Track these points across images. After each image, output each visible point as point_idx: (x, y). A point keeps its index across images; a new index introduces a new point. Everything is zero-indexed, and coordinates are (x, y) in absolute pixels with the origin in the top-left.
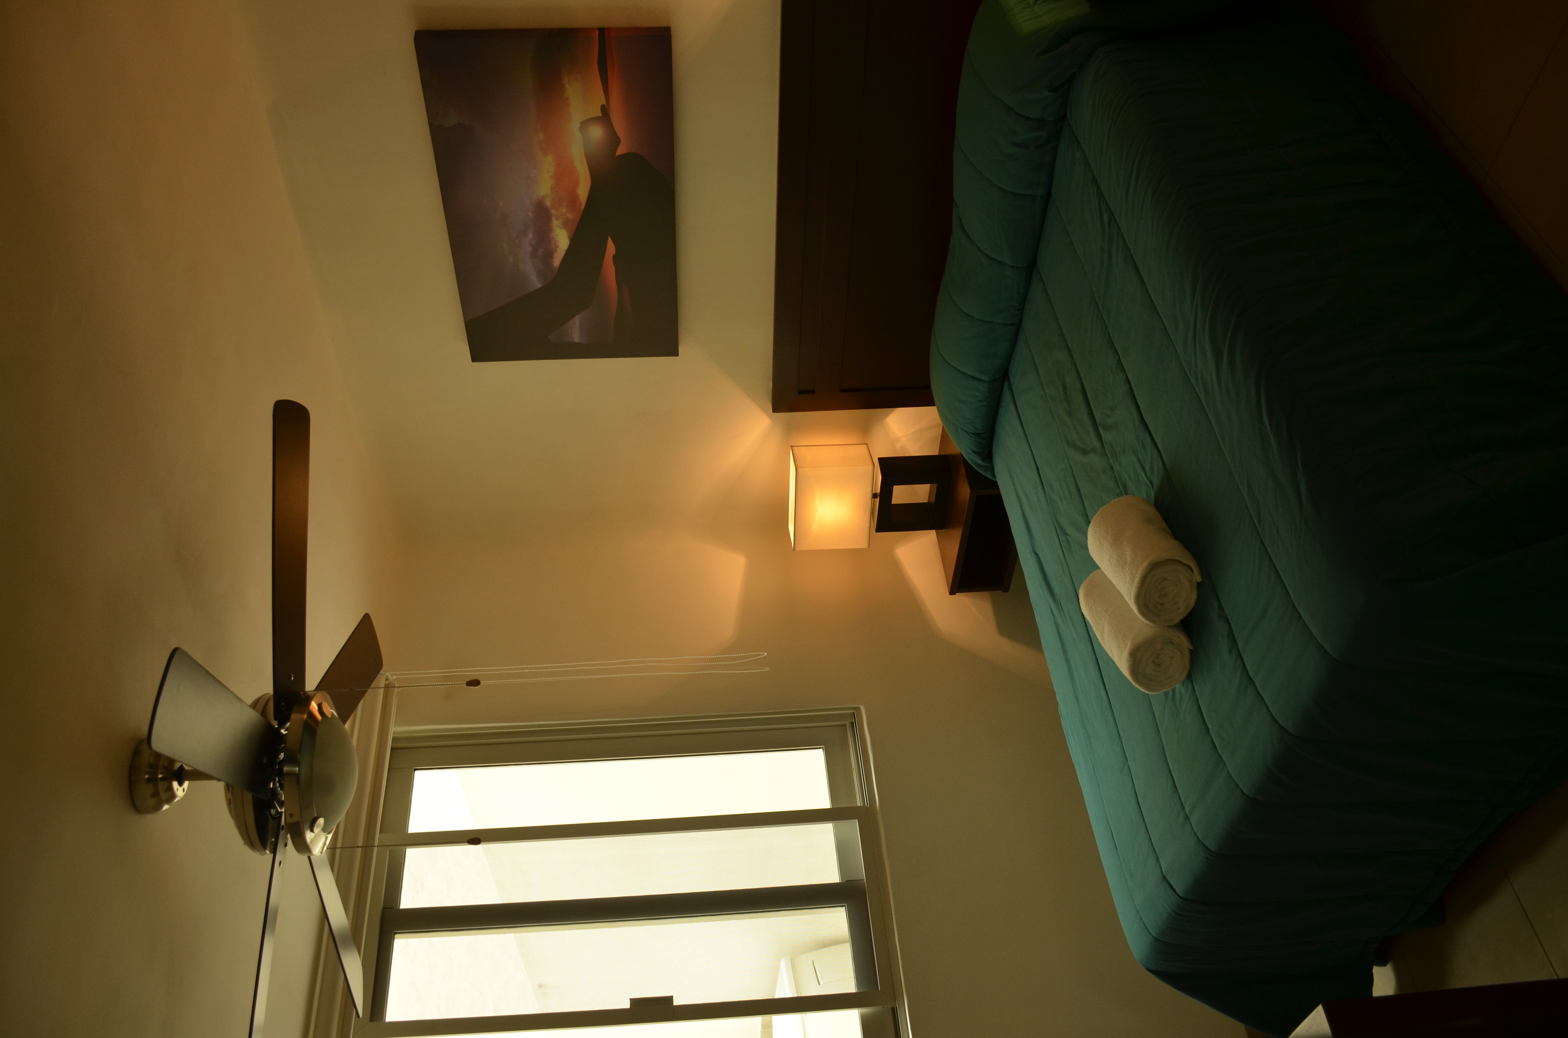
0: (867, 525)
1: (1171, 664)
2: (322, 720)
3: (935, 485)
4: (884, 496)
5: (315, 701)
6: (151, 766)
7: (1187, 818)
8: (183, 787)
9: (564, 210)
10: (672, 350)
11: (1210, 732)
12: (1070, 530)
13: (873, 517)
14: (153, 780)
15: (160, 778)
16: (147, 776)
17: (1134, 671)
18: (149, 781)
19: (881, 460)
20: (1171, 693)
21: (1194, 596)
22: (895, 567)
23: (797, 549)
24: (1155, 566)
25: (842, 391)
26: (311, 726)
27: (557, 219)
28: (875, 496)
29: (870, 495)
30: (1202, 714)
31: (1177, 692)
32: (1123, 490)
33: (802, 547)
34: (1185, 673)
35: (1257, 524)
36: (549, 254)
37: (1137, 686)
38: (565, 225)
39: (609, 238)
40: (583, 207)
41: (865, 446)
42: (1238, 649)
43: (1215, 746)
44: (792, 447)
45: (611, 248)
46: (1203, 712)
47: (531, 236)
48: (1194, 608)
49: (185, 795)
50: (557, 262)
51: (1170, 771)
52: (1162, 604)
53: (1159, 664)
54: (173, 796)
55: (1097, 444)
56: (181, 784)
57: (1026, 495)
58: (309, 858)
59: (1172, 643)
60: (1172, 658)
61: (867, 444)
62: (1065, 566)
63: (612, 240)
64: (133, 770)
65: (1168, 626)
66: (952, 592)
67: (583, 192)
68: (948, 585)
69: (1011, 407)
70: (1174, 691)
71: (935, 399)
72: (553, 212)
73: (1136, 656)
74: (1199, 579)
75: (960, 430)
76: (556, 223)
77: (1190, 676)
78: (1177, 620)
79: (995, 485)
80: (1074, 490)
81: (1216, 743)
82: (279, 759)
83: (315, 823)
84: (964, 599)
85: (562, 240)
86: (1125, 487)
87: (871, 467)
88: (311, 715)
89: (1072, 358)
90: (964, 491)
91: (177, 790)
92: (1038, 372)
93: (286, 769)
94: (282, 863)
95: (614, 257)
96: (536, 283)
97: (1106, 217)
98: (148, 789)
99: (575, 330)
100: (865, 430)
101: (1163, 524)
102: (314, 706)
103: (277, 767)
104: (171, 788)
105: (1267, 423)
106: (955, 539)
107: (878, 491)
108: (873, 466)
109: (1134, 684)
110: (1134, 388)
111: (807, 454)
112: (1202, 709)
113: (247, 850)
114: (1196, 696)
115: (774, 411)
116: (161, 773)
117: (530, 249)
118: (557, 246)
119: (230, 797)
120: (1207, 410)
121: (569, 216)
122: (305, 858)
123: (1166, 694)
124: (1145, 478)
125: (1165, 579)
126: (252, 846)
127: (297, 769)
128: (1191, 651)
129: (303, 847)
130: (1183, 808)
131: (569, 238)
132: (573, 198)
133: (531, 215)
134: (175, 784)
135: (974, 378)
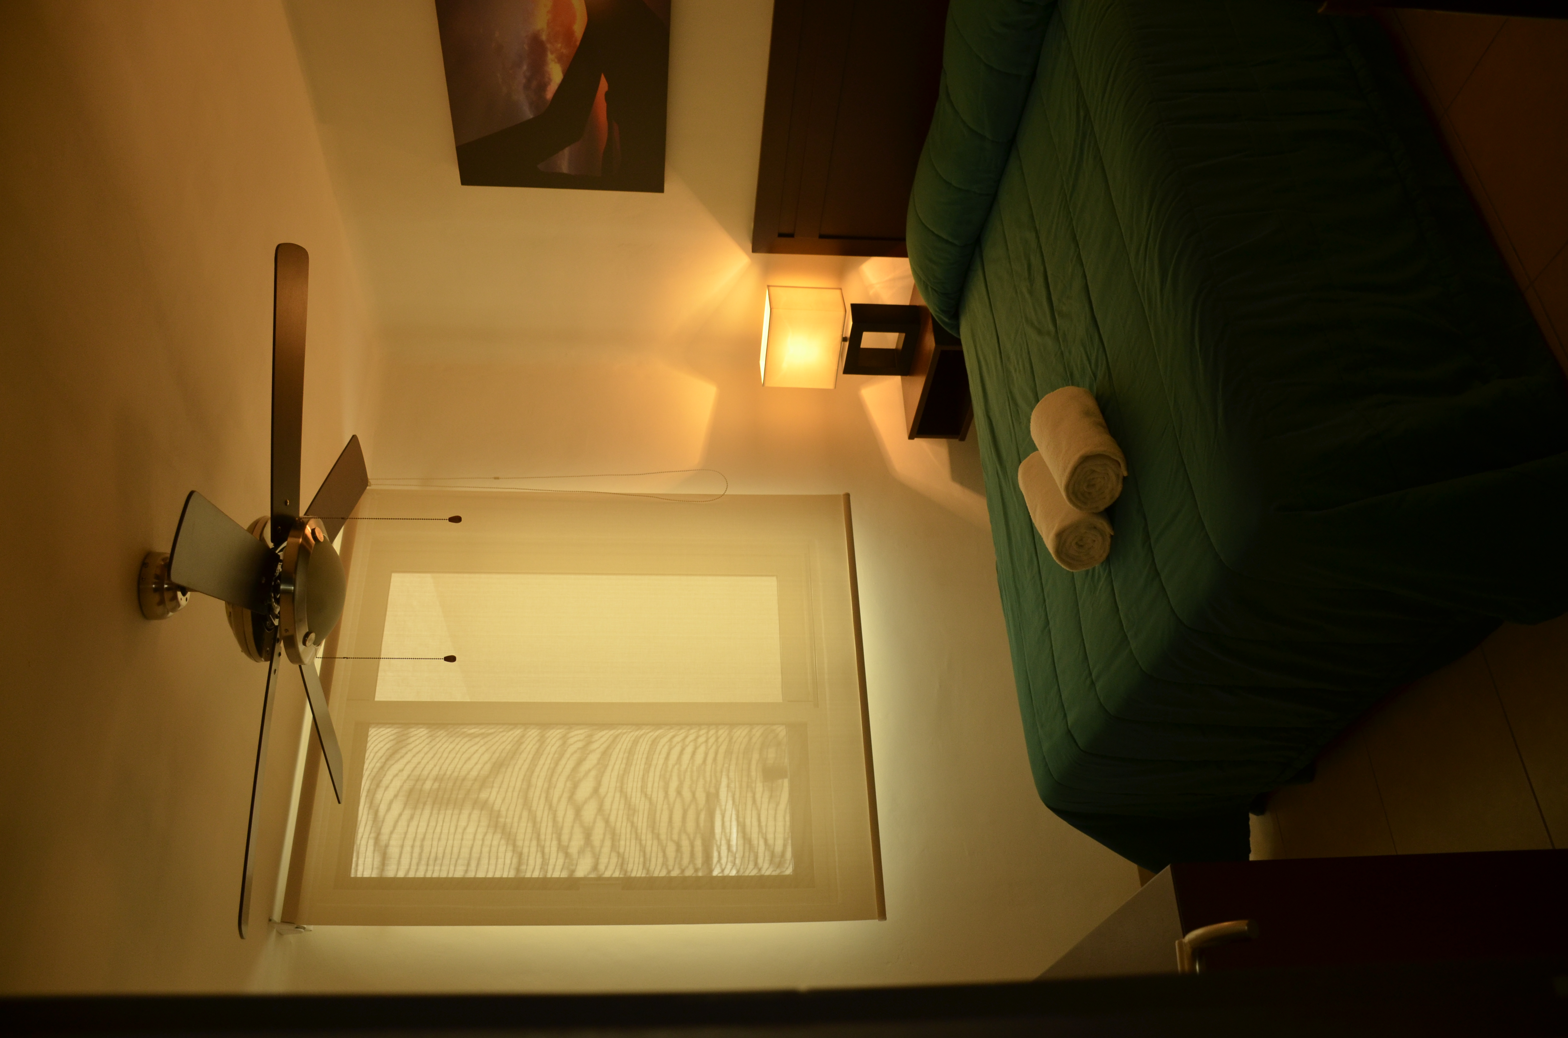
0: (835, 367)
1: (1092, 546)
2: (315, 544)
3: (903, 335)
4: (854, 339)
5: (309, 526)
6: (157, 577)
7: (1093, 683)
8: (185, 597)
9: (559, 45)
10: (658, 187)
11: (1120, 612)
12: (1020, 402)
13: (841, 358)
14: (159, 590)
15: (166, 588)
16: (154, 586)
17: (1059, 551)
18: (155, 590)
19: (854, 307)
20: (1090, 574)
21: (1119, 488)
22: (860, 407)
23: (767, 385)
24: (1085, 459)
25: (822, 237)
26: (304, 550)
27: (552, 53)
28: (844, 339)
29: (839, 339)
30: (1114, 594)
31: (1097, 571)
32: (1070, 379)
33: (774, 382)
34: (1105, 556)
35: (1178, 437)
36: (543, 86)
37: (1059, 563)
38: (560, 59)
39: (603, 76)
40: (578, 43)
41: (838, 291)
42: (1150, 544)
43: (1123, 626)
44: (768, 286)
45: (603, 85)
46: (1116, 592)
47: (525, 68)
48: (1118, 499)
49: (187, 605)
50: (550, 93)
51: (1083, 640)
52: (1089, 493)
53: (1082, 546)
54: (178, 605)
55: (1051, 327)
56: (184, 594)
57: (986, 361)
58: (300, 667)
59: (1095, 528)
60: (1094, 541)
61: (841, 289)
62: (1013, 435)
63: (605, 76)
64: (141, 579)
65: (1094, 513)
66: (911, 437)
67: (579, 28)
68: (908, 432)
69: (980, 273)
70: (1094, 569)
71: (909, 255)
72: (549, 46)
73: (1060, 536)
74: (1125, 474)
75: (930, 289)
76: (550, 57)
77: (1108, 560)
78: (1102, 508)
79: (958, 342)
80: (1027, 365)
81: (1123, 622)
82: (275, 576)
83: (308, 638)
84: (923, 444)
85: (556, 74)
86: (1072, 374)
87: (843, 313)
88: (305, 538)
89: (1039, 241)
90: (930, 342)
91: (181, 599)
92: (1007, 246)
93: (282, 587)
94: (277, 671)
95: (607, 95)
96: (529, 115)
97: (1082, 114)
98: (156, 598)
99: (564, 162)
100: (841, 274)
101: (1101, 419)
102: (308, 530)
103: (273, 584)
104: (175, 598)
105: (1198, 347)
106: (918, 385)
107: (848, 334)
108: (844, 313)
109: (1057, 561)
110: (1089, 284)
111: (783, 296)
112: (1115, 590)
113: (244, 656)
114: (1112, 578)
115: (754, 251)
116: (166, 584)
117: (524, 81)
118: (550, 80)
119: (231, 610)
120: (1149, 320)
121: (564, 51)
122: (297, 666)
123: (1087, 572)
124: (1089, 369)
125: (1093, 471)
126: (249, 654)
127: (293, 588)
128: (1112, 536)
129: (296, 658)
130: (1090, 674)
131: (563, 73)
132: (569, 34)
133: (526, 47)
134: (179, 594)
135: (947, 242)
